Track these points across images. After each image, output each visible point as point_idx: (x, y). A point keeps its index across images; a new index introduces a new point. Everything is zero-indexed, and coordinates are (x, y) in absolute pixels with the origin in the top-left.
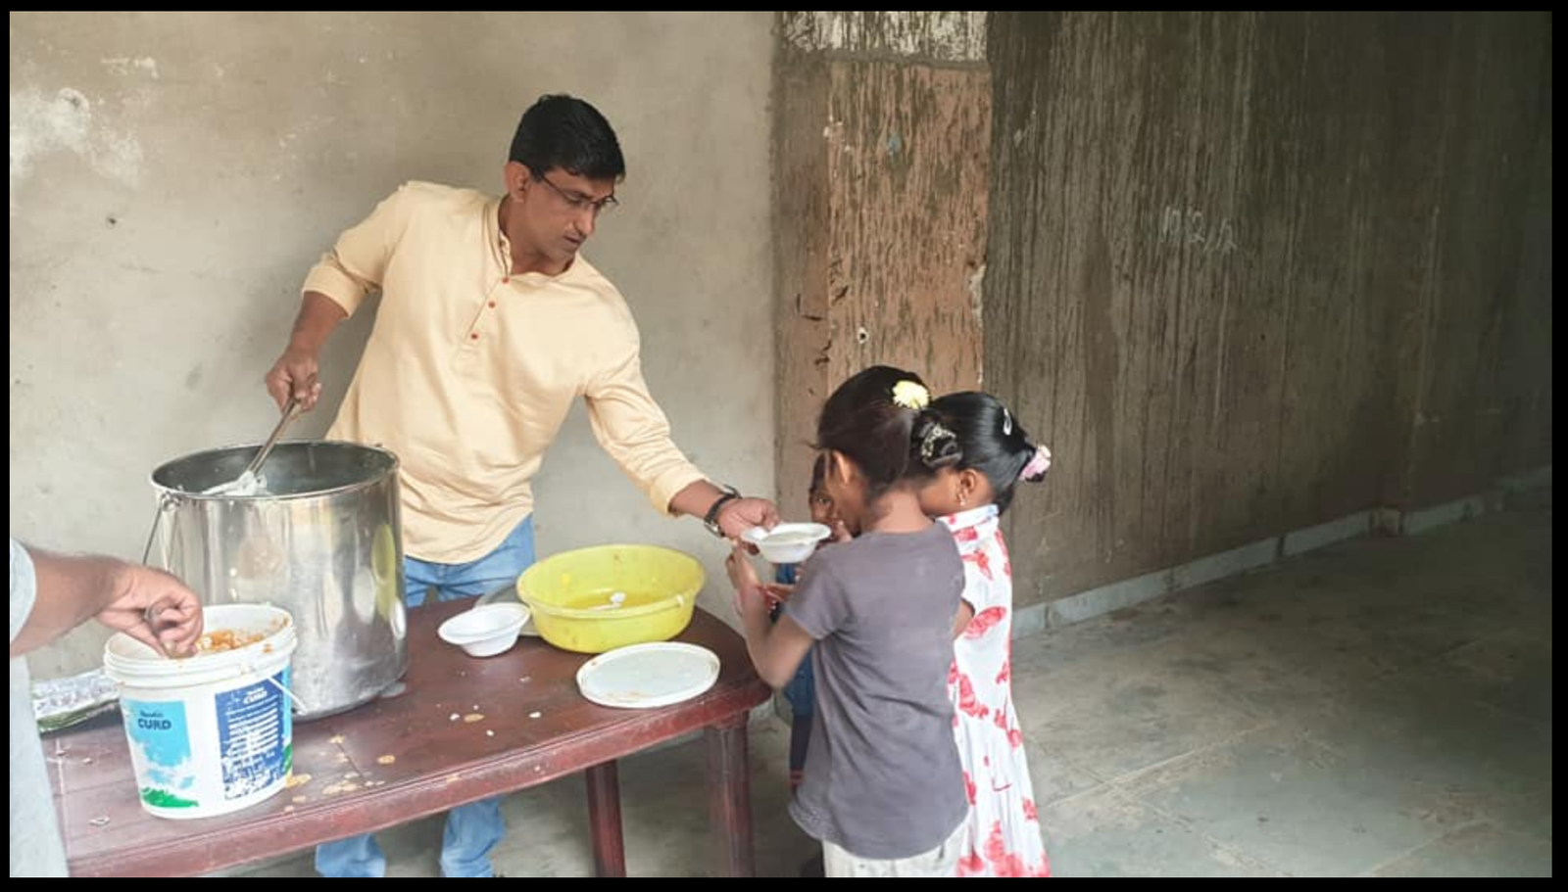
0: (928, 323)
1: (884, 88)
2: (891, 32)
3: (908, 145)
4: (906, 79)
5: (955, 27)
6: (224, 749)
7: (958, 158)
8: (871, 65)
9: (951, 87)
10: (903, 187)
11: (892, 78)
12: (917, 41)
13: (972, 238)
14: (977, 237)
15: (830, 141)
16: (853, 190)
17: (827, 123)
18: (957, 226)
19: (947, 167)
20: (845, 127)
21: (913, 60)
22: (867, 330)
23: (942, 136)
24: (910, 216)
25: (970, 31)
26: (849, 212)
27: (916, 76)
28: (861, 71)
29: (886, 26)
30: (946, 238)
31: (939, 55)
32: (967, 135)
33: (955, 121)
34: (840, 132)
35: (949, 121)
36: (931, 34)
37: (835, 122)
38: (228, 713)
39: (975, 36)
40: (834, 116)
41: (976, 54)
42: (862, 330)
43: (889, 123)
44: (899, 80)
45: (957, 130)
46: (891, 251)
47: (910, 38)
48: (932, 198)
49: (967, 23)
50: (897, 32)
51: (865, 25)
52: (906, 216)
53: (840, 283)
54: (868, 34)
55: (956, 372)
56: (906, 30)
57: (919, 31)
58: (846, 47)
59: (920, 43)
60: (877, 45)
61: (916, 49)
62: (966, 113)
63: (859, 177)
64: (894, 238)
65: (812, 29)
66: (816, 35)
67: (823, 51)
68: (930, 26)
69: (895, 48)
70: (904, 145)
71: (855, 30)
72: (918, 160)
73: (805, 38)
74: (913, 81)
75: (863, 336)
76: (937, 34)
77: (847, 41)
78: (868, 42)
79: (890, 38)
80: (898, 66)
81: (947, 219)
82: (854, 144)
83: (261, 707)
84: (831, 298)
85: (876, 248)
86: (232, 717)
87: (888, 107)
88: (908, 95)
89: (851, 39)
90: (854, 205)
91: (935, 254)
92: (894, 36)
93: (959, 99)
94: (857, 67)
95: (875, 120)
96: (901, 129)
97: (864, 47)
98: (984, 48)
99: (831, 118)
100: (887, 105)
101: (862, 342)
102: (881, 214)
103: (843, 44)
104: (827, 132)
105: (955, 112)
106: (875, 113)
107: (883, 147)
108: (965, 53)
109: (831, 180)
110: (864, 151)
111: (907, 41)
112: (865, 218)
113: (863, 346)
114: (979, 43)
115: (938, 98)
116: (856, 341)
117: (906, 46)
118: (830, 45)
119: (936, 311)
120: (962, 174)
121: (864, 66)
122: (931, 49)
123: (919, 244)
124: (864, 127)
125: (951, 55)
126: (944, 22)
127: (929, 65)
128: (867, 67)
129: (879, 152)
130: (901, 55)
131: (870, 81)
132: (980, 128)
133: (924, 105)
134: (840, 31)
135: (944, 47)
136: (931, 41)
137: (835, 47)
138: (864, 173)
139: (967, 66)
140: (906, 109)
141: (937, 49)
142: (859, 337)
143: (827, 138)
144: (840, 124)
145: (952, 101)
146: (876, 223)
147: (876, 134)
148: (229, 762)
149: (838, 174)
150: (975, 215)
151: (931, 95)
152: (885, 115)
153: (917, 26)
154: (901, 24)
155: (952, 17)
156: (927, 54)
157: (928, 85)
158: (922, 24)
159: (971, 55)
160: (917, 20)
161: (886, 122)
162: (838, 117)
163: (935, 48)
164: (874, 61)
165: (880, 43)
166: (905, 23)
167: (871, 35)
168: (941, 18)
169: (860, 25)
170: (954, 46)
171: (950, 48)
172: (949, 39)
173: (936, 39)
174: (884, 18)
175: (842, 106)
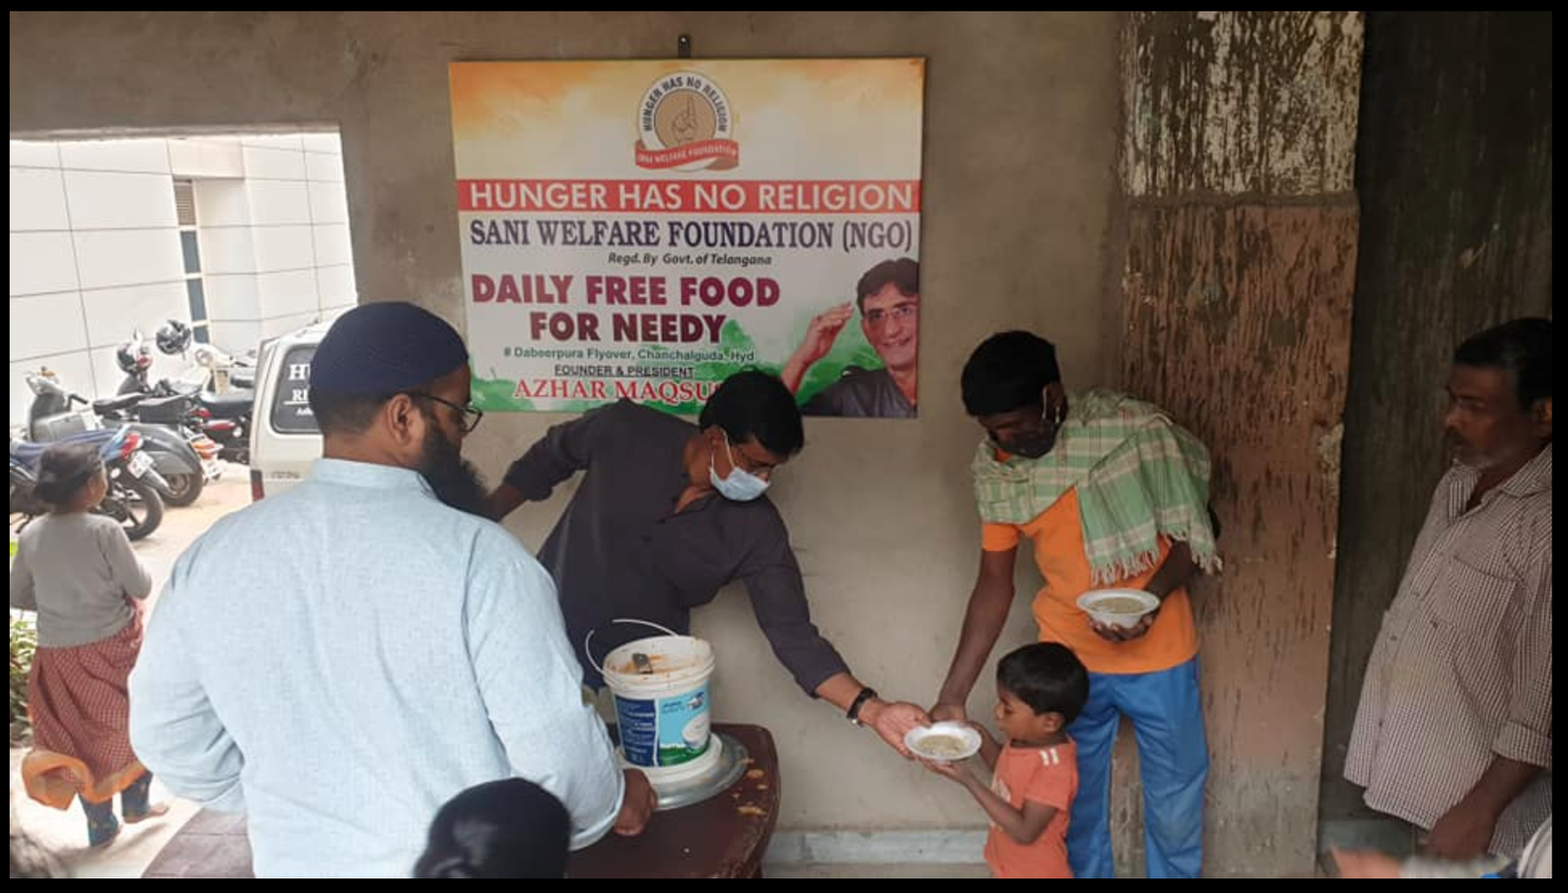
0: (1256, 486)
1: (1197, 232)
2: (1213, 172)
3: (1231, 294)
4: (1230, 220)
5: (1305, 157)
7: (1303, 307)
8: (1181, 211)
9: (1295, 223)
10: (1221, 338)
11: (1209, 224)
12: (1248, 179)
13: (1324, 389)
14: (1328, 396)
15: (1127, 292)
16: (1154, 341)
17: (1124, 274)
18: (1300, 379)
19: (1286, 315)
20: (1145, 276)
21: (1241, 200)
23: (1281, 281)
24: (1232, 370)
25: (1328, 160)
26: (1148, 366)
27: (1244, 216)
28: (1167, 216)
29: (1205, 166)
30: (1284, 394)
31: (1280, 190)
32: (1317, 280)
33: (1299, 264)
34: (1139, 282)
35: (1291, 264)
36: (1268, 168)
37: (1132, 272)
39: (1336, 164)
40: (1132, 265)
41: (1336, 185)
43: (1205, 270)
44: (1219, 227)
45: (1303, 275)
46: (1205, 406)
47: (1238, 176)
48: (1264, 348)
49: (1324, 150)
50: (1220, 171)
51: (1177, 167)
52: (1226, 370)
54: (1180, 176)
55: (1295, 544)
56: (1233, 169)
57: (1250, 167)
58: (1150, 192)
59: (1253, 179)
60: (1192, 187)
61: (1246, 187)
62: (1317, 253)
63: (1163, 329)
64: (1210, 394)
66: (1123, 180)
67: (1128, 197)
68: (1268, 160)
69: (1218, 188)
70: (1225, 294)
71: (1163, 174)
72: (1244, 308)
74: (1239, 224)
76: (1278, 167)
77: (1152, 187)
78: (1181, 185)
79: (1210, 178)
80: (1218, 209)
81: (1287, 372)
82: (1156, 293)
85: (1184, 404)
87: (1204, 253)
88: (1231, 239)
89: (1158, 183)
90: (1156, 358)
91: (1267, 411)
92: (1217, 175)
93: (1306, 239)
94: (1163, 215)
95: (1186, 269)
96: (1221, 276)
97: (1175, 191)
98: (1351, 177)
99: (1128, 268)
100: (1203, 250)
102: (1191, 366)
103: (1147, 191)
104: (1125, 283)
105: (1302, 252)
106: (1185, 261)
107: (1195, 296)
108: (1320, 185)
109: (1127, 331)
110: (1170, 300)
111: (1234, 178)
112: (1170, 372)
114: (1341, 172)
115: (1275, 240)
117: (1233, 185)
118: (1133, 192)
119: (1268, 473)
120: (1310, 321)
121: (1172, 211)
122: (1269, 185)
123: (1244, 400)
124: (1171, 276)
125: (1298, 189)
126: (1288, 153)
127: (1263, 204)
128: (1177, 213)
129: (1190, 303)
130: (1226, 195)
131: (1180, 226)
132: (1338, 269)
133: (1254, 249)
134: (1144, 177)
135: (1290, 181)
136: (1268, 177)
137: (1137, 193)
138: (1169, 325)
139: (1324, 200)
140: (1229, 253)
141: (1278, 184)
143: (1124, 290)
144: (1138, 275)
145: (1296, 241)
146: (1184, 378)
147: (1186, 284)
149: (1135, 326)
150: (1329, 368)
151: (1266, 236)
152: (1199, 262)
153: (1250, 161)
154: (1226, 162)
155: (1300, 146)
156: (1262, 193)
157: (1260, 227)
158: (1256, 159)
159: (1329, 186)
160: (1250, 154)
161: (1201, 268)
162: (1136, 267)
163: (1274, 183)
164: (1185, 206)
165: (1197, 185)
166: (1232, 161)
167: (1184, 178)
168: (1284, 150)
169: (1170, 168)
170: (1303, 178)
171: (1298, 182)
172: (1296, 172)
173: (1276, 174)
174: (1203, 158)
175: (1142, 256)
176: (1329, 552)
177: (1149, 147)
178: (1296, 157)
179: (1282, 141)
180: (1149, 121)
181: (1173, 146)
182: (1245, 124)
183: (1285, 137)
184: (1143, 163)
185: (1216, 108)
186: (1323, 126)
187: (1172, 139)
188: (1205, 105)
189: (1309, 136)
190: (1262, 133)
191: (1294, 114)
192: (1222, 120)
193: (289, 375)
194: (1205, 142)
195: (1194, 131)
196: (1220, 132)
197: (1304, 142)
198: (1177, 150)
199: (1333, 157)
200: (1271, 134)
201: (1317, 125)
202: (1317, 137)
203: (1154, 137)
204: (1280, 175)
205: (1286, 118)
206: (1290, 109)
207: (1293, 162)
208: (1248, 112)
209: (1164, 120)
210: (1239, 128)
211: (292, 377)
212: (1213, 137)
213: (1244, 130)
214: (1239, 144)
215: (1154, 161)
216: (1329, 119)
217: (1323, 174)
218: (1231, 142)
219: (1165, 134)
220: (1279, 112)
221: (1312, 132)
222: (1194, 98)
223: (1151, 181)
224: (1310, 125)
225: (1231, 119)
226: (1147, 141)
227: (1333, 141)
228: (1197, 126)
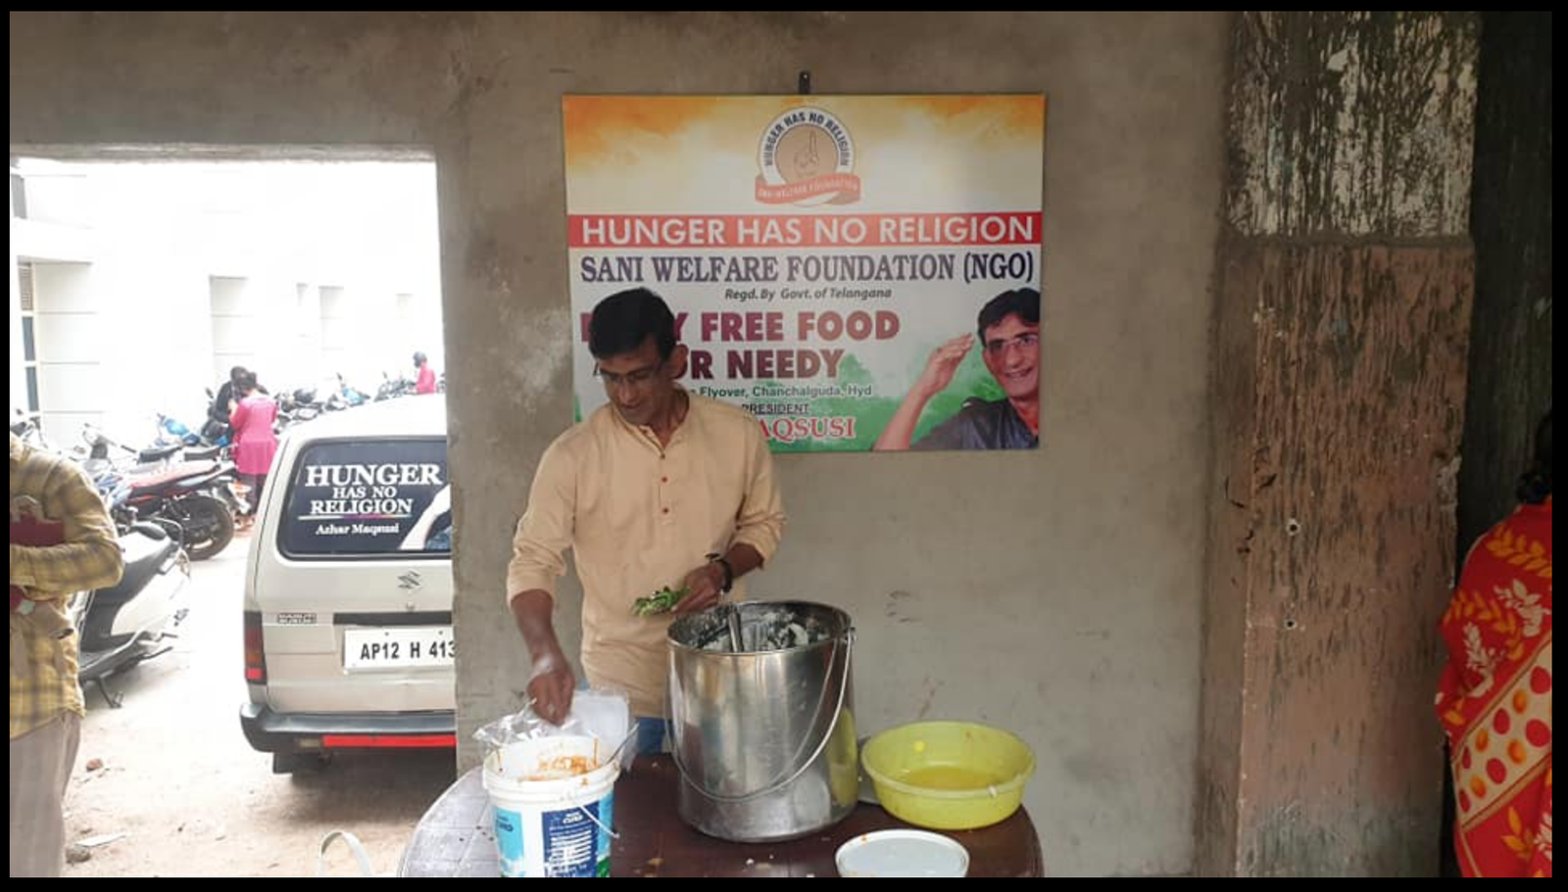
0: (1379, 519)
1: (1326, 270)
2: (1340, 213)
3: (1358, 329)
4: (1357, 261)
5: (1425, 200)
6: (547, 855)
7: (1424, 343)
8: (1312, 249)
9: (1417, 266)
10: (1348, 372)
11: (1338, 262)
12: (1372, 221)
13: (1443, 426)
14: (1448, 427)
15: (1260, 327)
16: (1285, 375)
17: (1258, 310)
18: (1421, 415)
19: (1408, 351)
20: (1278, 312)
21: (1366, 240)
22: (1299, 521)
23: (1403, 320)
24: (1358, 402)
25: (1446, 205)
26: (1280, 399)
27: (1369, 256)
28: (1299, 255)
29: (1333, 207)
30: (1406, 426)
31: (1402, 232)
32: (1437, 316)
33: (1420, 302)
34: (1272, 317)
35: (1413, 302)
36: (1391, 211)
37: (1265, 307)
38: (551, 829)
39: (1453, 209)
40: (1265, 301)
41: (1453, 229)
42: (1293, 522)
43: (1334, 306)
44: (1347, 265)
45: (1424, 313)
46: (1333, 440)
47: (1364, 218)
48: (1388, 382)
49: (1442, 195)
50: (1347, 213)
51: (1307, 207)
52: (1352, 403)
53: (1266, 471)
54: (1310, 217)
55: (1417, 574)
56: (1358, 211)
57: (1375, 210)
58: (1282, 232)
59: (1377, 221)
60: (1321, 227)
61: (1371, 228)
62: (1436, 292)
63: (1293, 363)
64: (1337, 425)
65: (1251, 214)
66: (1252, 220)
67: (1258, 236)
68: (1391, 203)
69: (1345, 229)
70: (1351, 328)
71: (1293, 214)
72: (1369, 342)
73: (1244, 222)
74: (1365, 263)
75: (1293, 528)
76: (1400, 210)
77: (1283, 226)
78: (1310, 224)
79: (1338, 219)
80: (1346, 248)
81: (1408, 405)
82: (1287, 328)
83: (577, 828)
84: (1254, 486)
85: (1313, 436)
86: (553, 832)
87: (1333, 290)
88: (1357, 276)
89: (1289, 222)
90: (1287, 392)
91: (1390, 444)
92: (1343, 216)
93: (1427, 279)
94: (1294, 253)
95: (1316, 304)
96: (1348, 311)
97: (1303, 231)
98: (1467, 220)
99: (1261, 304)
100: (1332, 287)
101: (1291, 534)
102: (1320, 400)
103: (1279, 229)
104: (1257, 317)
105: (1422, 291)
106: (1315, 297)
107: (1324, 332)
108: (1438, 227)
109: (1259, 364)
110: (1300, 335)
111: (1359, 220)
112: (1300, 406)
113: (1293, 538)
114: (1458, 217)
115: (1398, 279)
116: (1284, 532)
117: (1359, 226)
118: (1264, 232)
119: (1391, 505)
120: (1430, 357)
121: (1302, 251)
122: (1391, 227)
123: (1371, 432)
124: (1302, 311)
125: (1419, 231)
126: (1410, 198)
127: (1386, 244)
128: (1308, 251)
129: (1320, 338)
130: (1353, 236)
131: (1310, 264)
132: (1455, 308)
133: (1380, 287)
134: (1276, 217)
135: (1410, 223)
136: (1391, 219)
137: (1269, 232)
138: (1300, 359)
139: (1443, 243)
140: (1356, 291)
141: (1399, 227)
142: (1288, 528)
143: (1257, 324)
144: (1271, 310)
145: (1418, 281)
146: (1314, 409)
147: (1316, 320)
148: (550, 867)
149: (1268, 359)
150: (1448, 402)
151: (1389, 275)
152: (1328, 299)
153: (1375, 204)
154: (1353, 204)
155: (1421, 191)
156: (1386, 233)
157: (1384, 266)
158: (1380, 202)
159: (1447, 229)
160: (1374, 198)
161: (1330, 305)
162: (1269, 303)
163: (1396, 225)
164: (1316, 245)
165: (1325, 226)
166: (1358, 203)
167: (1314, 218)
168: (1406, 193)
169: (1300, 209)
170: (1423, 221)
171: (1418, 225)
172: (1416, 214)
173: (1399, 216)
174: (1331, 200)
175: (1275, 293)
176: (1448, 582)
177: (1281, 188)
178: (1416, 202)
179: (1403, 185)
180: (1281, 164)
181: (1304, 188)
182: (1369, 168)
183: (1406, 182)
184: (1274, 203)
185: (1344, 153)
186: (1442, 173)
187: (1302, 182)
188: (1333, 150)
189: (1429, 181)
190: (1385, 177)
191: (1415, 161)
192: (1349, 164)
193: (306, 481)
194: (1333, 184)
195: (1323, 174)
196: (1347, 176)
197: (1424, 187)
198: (1307, 190)
199: (1450, 203)
200: (1394, 179)
201: (1436, 171)
202: (1436, 182)
203: (1286, 179)
204: (1402, 218)
205: (1407, 164)
206: (1412, 156)
207: (1414, 205)
208: (1373, 158)
209: (1295, 164)
210: (1365, 172)
211: (311, 483)
212: (1340, 178)
213: (1369, 174)
214: (1364, 188)
215: (1286, 202)
216: (1447, 166)
217: (1441, 217)
218: (1357, 185)
219: (1296, 176)
220: (1401, 158)
221: (1432, 178)
222: (1323, 143)
223: (1282, 221)
224: (1430, 171)
225: (1357, 164)
226: (1279, 183)
227: (1451, 187)
228: (1325, 169)
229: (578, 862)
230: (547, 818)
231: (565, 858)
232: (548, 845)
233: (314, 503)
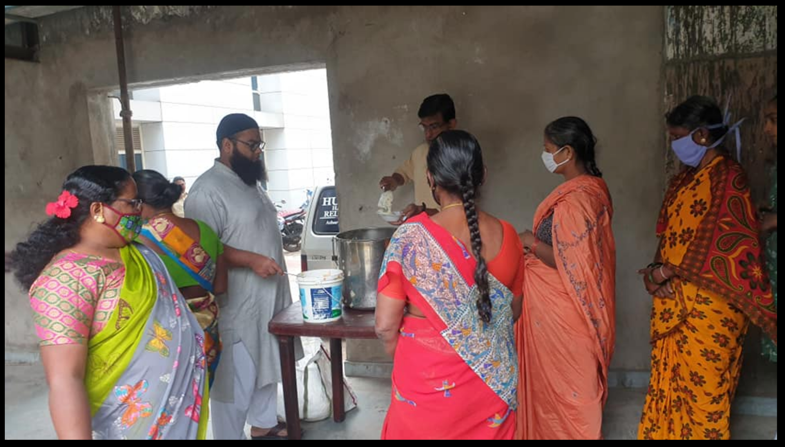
1: (700, 74)
2: (707, 45)
4: (717, 67)
5: (755, 33)
6: (313, 304)
7: (757, 105)
8: (692, 65)
9: (751, 65)
11: (706, 68)
12: (726, 46)
15: (666, 104)
17: (664, 96)
18: (757, 141)
19: (748, 109)
20: (675, 96)
21: (722, 57)
23: (744, 94)
25: (768, 35)
27: (724, 64)
28: (685, 68)
29: (703, 43)
30: (749, 148)
31: (742, 50)
32: (763, 91)
33: (754, 84)
34: (672, 99)
35: (750, 85)
36: (736, 41)
37: (668, 95)
39: (771, 36)
40: (668, 92)
41: (772, 46)
44: (711, 70)
45: (756, 90)
47: (720, 46)
49: (765, 30)
50: (711, 45)
51: (689, 45)
54: (691, 49)
56: (718, 43)
57: (727, 41)
58: (676, 57)
59: (727, 47)
60: (697, 53)
61: (725, 50)
62: (763, 79)
68: (735, 38)
69: (710, 53)
71: (682, 48)
72: (726, 107)
74: (721, 68)
76: (741, 40)
77: (677, 55)
78: (691, 52)
79: (706, 48)
80: (711, 62)
81: (749, 137)
86: (315, 296)
88: (717, 75)
89: (679, 52)
92: (709, 47)
93: (757, 72)
94: (683, 67)
95: (695, 91)
96: (714, 93)
97: (687, 56)
99: (666, 93)
100: (704, 82)
103: (674, 57)
104: (665, 100)
105: (755, 79)
106: (695, 87)
108: (764, 46)
111: (718, 48)
114: (774, 40)
115: (741, 74)
117: (718, 50)
121: (687, 65)
122: (737, 49)
125: (752, 50)
126: (746, 33)
127: (733, 58)
128: (689, 65)
130: (715, 55)
131: (691, 71)
133: (730, 80)
134: (673, 51)
135: (748, 46)
136: (736, 44)
137: (669, 58)
139: (766, 54)
140: (717, 82)
144: (671, 95)
145: (752, 74)
148: (314, 309)
151: (736, 73)
152: (702, 88)
153: (726, 39)
154: (714, 41)
155: (752, 29)
156: (733, 53)
157: (733, 68)
158: (729, 37)
159: (769, 47)
160: (726, 35)
161: (703, 90)
162: (670, 92)
163: (739, 48)
164: (694, 62)
165: (699, 52)
166: (717, 39)
167: (692, 49)
168: (744, 32)
169: (686, 45)
170: (755, 44)
171: (752, 46)
172: (751, 41)
173: (740, 43)
174: (702, 40)
175: (673, 87)
177: (674, 36)
178: (750, 34)
179: (743, 28)
180: (674, 25)
181: (687, 35)
182: (723, 22)
183: (744, 26)
184: (671, 44)
185: (708, 15)
186: (764, 19)
187: (686, 32)
188: (702, 15)
189: (757, 24)
190: (732, 25)
191: (748, 15)
192: (711, 21)
193: (322, 203)
194: (703, 31)
195: (697, 28)
196: (710, 26)
197: (754, 27)
198: (689, 36)
199: (770, 33)
200: (737, 25)
201: (761, 18)
202: (761, 24)
203: (677, 32)
204: (742, 44)
205: (744, 17)
206: (746, 13)
207: (749, 37)
208: (724, 16)
209: (682, 24)
210: (720, 24)
211: (324, 204)
212: (707, 29)
213: (723, 24)
214: (720, 31)
215: (677, 43)
216: (767, 16)
217: (765, 41)
218: (716, 30)
219: (682, 30)
220: (740, 15)
221: (758, 22)
222: (696, 12)
223: (676, 52)
224: (757, 19)
225: (715, 20)
226: (673, 35)
227: (770, 26)
228: (698, 25)
229: (324, 308)
230: (312, 291)
231: (319, 306)
232: (313, 301)
233: (325, 212)
